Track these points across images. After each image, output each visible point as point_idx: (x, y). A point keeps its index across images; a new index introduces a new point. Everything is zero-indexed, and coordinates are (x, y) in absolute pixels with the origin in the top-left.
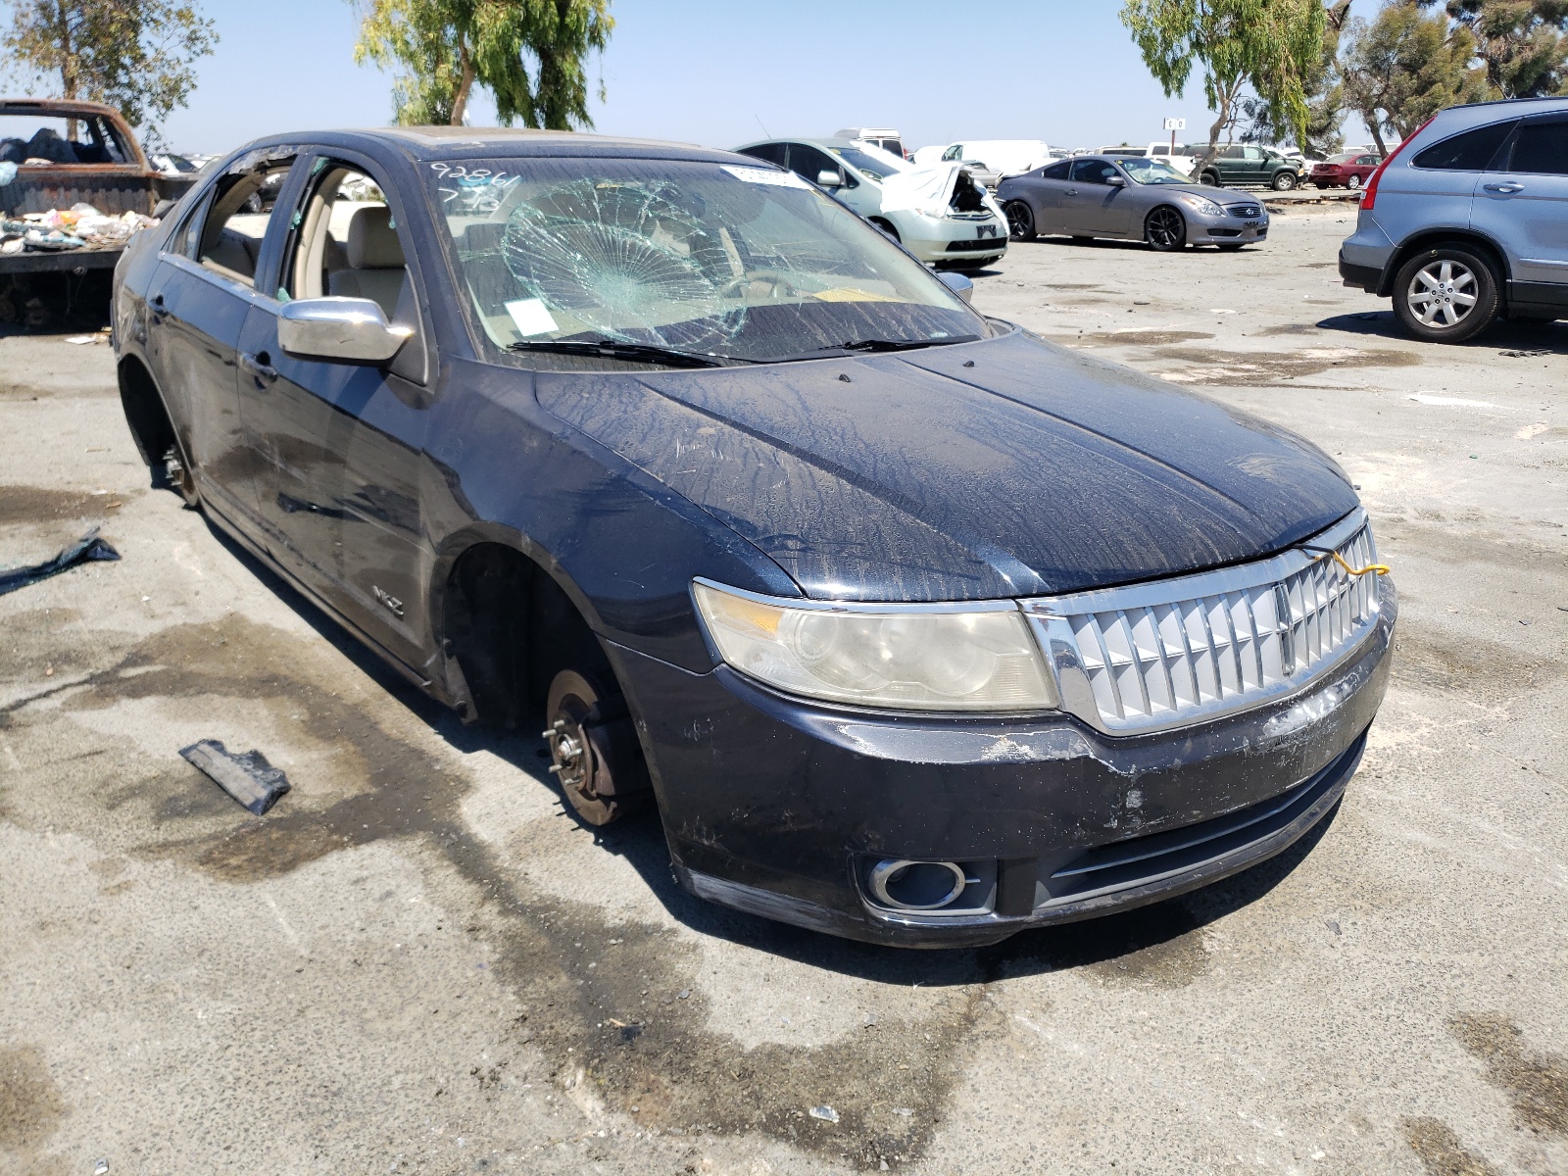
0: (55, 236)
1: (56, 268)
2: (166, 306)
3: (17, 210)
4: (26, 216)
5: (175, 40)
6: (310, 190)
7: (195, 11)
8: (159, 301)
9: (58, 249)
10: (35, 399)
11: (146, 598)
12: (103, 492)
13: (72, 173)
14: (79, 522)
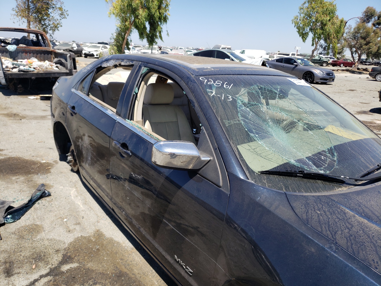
0: (26, 68)
1: (27, 77)
2: (76, 110)
3: (16, 58)
4: (18, 60)
5: (57, 14)
6: (141, 79)
7: (63, 7)
8: (73, 108)
9: (28, 72)
10: (21, 120)
11: (65, 220)
12: (44, 161)
13: (32, 49)
14: (38, 176)
